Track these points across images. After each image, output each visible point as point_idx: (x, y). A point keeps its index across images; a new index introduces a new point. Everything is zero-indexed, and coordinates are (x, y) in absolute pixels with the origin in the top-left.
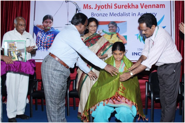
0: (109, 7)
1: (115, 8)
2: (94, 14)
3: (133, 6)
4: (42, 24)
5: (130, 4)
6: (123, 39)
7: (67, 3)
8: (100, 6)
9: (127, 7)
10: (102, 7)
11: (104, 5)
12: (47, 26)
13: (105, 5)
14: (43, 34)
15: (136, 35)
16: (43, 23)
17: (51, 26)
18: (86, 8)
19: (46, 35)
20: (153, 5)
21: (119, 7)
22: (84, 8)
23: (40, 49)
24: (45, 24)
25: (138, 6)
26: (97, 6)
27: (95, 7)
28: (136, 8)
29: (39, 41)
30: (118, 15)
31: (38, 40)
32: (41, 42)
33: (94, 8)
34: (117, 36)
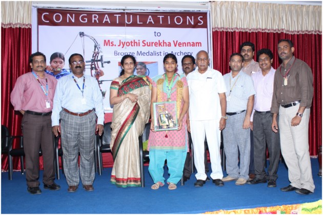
0: (136, 44)
1: (143, 46)
3: (165, 44)
5: (161, 41)
7: (82, 38)
8: (125, 42)
9: (158, 45)
10: (128, 44)
11: (130, 42)
12: (56, 67)
13: (132, 42)
16: (51, 63)
17: (62, 67)
18: (107, 45)
20: (188, 43)
21: (149, 44)
22: (104, 45)
24: (54, 65)
25: (170, 44)
26: (121, 43)
27: (119, 44)
28: (168, 46)
30: (148, 54)
33: (117, 45)
34: (147, 80)
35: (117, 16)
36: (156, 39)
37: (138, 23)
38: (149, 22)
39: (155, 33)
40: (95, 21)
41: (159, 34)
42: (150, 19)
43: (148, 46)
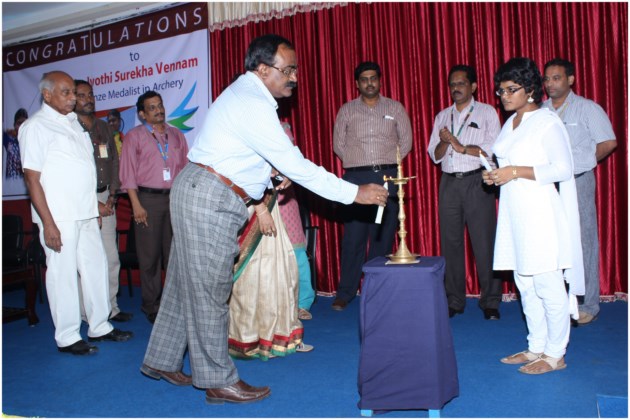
0: (107, 79)
1: (116, 81)
3: (145, 72)
5: (140, 68)
8: (94, 80)
9: (136, 76)
10: (97, 82)
13: (102, 78)
16: (15, 125)
20: (177, 64)
21: (123, 77)
25: (152, 70)
28: (149, 74)
30: (122, 93)
36: (131, 67)
37: (109, 43)
38: (123, 38)
39: (131, 55)
40: (59, 52)
41: (137, 57)
42: (125, 33)
43: (122, 80)
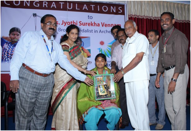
1: (80, 25)
2: (61, 30)
3: (95, 24)
4: (8, 36)
5: (93, 22)
6: (87, 52)
7: (35, 18)
8: (66, 22)
9: (90, 25)
10: (68, 23)
11: (70, 22)
12: (14, 38)
14: (10, 46)
15: (98, 49)
16: (10, 35)
17: (18, 38)
19: (13, 47)
20: (111, 25)
21: (84, 24)
23: (6, 61)
24: (13, 36)
25: (99, 24)
26: (64, 23)
27: (62, 23)
28: (98, 26)
29: (6, 53)
30: (83, 31)
31: (4, 52)
32: (8, 53)
33: (60, 24)
34: (82, 50)
35: (62, 3)
36: (89, 21)
37: (77, 9)
38: (84, 9)
39: (88, 16)
40: (45, 6)
41: (91, 18)
42: (85, 7)
43: (83, 25)
